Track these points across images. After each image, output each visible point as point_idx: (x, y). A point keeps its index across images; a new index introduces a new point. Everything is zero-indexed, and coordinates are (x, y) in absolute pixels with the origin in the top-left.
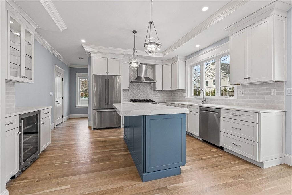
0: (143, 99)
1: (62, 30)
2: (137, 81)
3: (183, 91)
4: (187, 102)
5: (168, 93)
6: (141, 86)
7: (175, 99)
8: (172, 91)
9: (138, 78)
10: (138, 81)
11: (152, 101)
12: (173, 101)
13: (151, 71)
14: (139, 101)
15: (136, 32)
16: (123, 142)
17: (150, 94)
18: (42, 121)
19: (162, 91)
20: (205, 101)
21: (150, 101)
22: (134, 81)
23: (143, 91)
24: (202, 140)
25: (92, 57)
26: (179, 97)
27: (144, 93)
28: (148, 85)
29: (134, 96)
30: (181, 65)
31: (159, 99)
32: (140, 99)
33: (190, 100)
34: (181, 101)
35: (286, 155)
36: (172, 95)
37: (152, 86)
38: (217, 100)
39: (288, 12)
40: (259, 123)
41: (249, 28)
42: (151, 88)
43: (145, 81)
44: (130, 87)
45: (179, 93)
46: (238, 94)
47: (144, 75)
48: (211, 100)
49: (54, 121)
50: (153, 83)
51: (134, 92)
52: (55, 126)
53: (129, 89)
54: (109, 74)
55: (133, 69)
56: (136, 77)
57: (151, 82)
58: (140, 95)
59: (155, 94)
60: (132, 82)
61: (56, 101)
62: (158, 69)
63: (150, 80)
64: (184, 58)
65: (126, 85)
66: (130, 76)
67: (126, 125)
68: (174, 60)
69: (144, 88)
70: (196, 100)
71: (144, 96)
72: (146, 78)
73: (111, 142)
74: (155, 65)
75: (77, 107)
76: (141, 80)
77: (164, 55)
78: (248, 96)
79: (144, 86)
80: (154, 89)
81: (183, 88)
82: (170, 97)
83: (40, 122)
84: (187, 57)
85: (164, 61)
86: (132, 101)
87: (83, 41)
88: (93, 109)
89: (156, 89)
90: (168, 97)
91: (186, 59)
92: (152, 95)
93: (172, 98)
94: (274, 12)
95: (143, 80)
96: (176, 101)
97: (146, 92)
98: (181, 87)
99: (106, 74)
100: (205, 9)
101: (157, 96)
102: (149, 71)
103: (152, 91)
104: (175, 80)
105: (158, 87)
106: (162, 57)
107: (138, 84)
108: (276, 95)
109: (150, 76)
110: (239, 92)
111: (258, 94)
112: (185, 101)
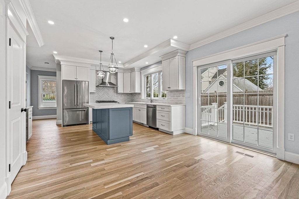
0: (107, 100)
1: (40, 47)
2: (101, 86)
3: (139, 94)
4: (142, 102)
5: (128, 96)
6: (106, 89)
7: (134, 100)
8: (131, 94)
9: (103, 83)
10: (103, 86)
11: (115, 102)
12: (132, 101)
13: (114, 77)
14: (104, 102)
15: (102, 52)
16: (92, 132)
17: (113, 96)
19: (123, 94)
20: (152, 101)
21: (114, 102)
22: (99, 85)
23: (108, 94)
24: (148, 126)
25: (62, 65)
26: (137, 98)
27: (108, 95)
28: (112, 89)
29: (99, 98)
30: (137, 74)
31: (121, 100)
32: (105, 100)
33: (143, 100)
34: (138, 102)
35: (186, 128)
36: (131, 97)
37: (115, 90)
38: (158, 100)
39: (186, 54)
40: (171, 112)
41: (170, 59)
42: (114, 92)
43: (109, 85)
44: (96, 90)
45: (137, 96)
46: (168, 96)
47: (108, 81)
48: (156, 100)
50: (116, 87)
51: (100, 94)
53: (95, 92)
54: (77, 80)
55: (100, 78)
56: (101, 82)
57: (114, 86)
58: (104, 97)
59: (117, 96)
60: (97, 86)
62: (120, 76)
63: (114, 85)
64: (140, 69)
65: (93, 89)
66: (96, 81)
67: (95, 121)
68: (132, 70)
69: (108, 91)
70: (147, 101)
71: (108, 98)
72: (110, 83)
73: (83, 132)
75: (39, 109)
76: (105, 85)
77: (124, 66)
78: (172, 98)
79: (108, 90)
80: (117, 92)
81: (139, 92)
82: (130, 98)
84: (142, 69)
85: (125, 70)
86: (98, 102)
88: (63, 109)
89: (118, 92)
90: (128, 98)
91: (141, 70)
92: (115, 97)
93: (132, 100)
94: (178, 54)
95: (107, 85)
96: (134, 102)
97: (110, 94)
98: (137, 91)
99: (75, 80)
100: (146, 46)
101: (119, 98)
102: (113, 77)
103: (115, 94)
104: (133, 86)
105: (120, 90)
106: (123, 67)
107: (103, 88)
108: (183, 97)
109: (113, 81)
110: (168, 95)
111: (176, 96)
112: (140, 102)
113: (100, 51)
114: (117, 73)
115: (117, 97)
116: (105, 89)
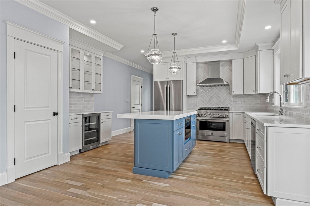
1: (119, 49)
8: (265, 95)
12: (266, 110)
15: (176, 34)
17: (228, 100)
18: (101, 121)
25: (154, 64)
26: (270, 104)
29: (204, 103)
30: (264, 57)
37: (231, 90)
42: (229, 93)
49: (131, 125)
51: (205, 98)
52: (131, 130)
54: (169, 80)
61: (133, 108)
65: (191, 90)
69: (219, 92)
72: (219, 80)
74: (232, 60)
81: (269, 91)
83: (100, 122)
85: (246, 53)
87: (142, 51)
89: (233, 94)
92: (231, 101)
101: (239, 104)
102: (226, 69)
103: (231, 96)
105: (237, 90)
113: (173, 34)
114: (231, 61)
115: (234, 101)
116: (213, 88)
